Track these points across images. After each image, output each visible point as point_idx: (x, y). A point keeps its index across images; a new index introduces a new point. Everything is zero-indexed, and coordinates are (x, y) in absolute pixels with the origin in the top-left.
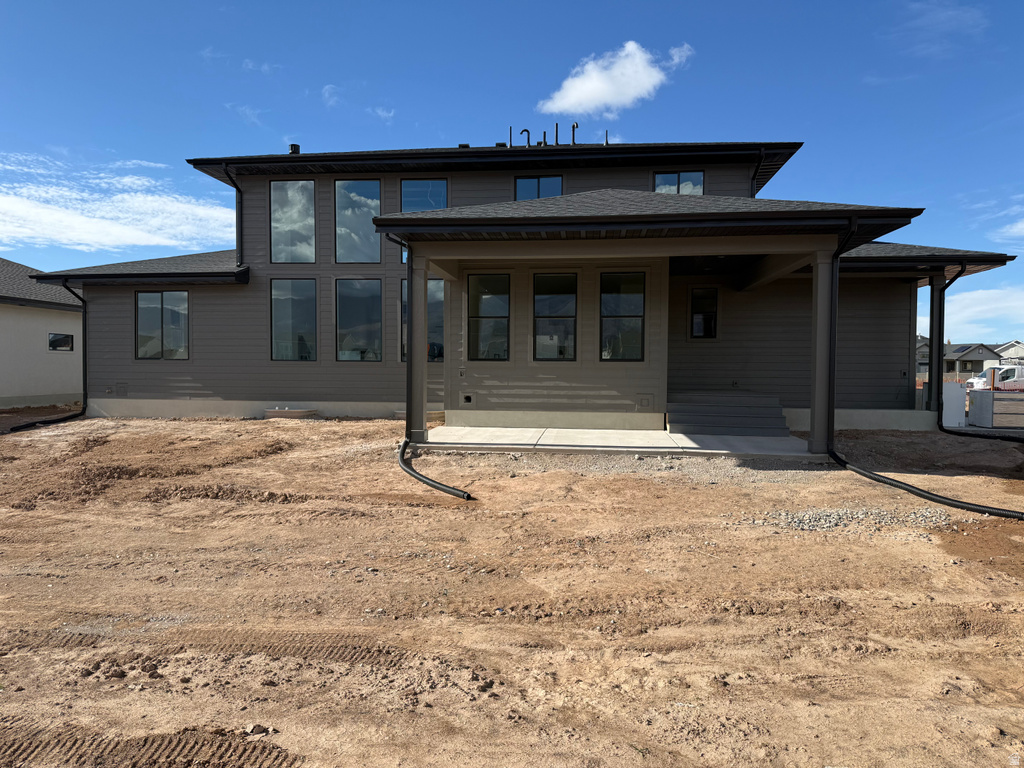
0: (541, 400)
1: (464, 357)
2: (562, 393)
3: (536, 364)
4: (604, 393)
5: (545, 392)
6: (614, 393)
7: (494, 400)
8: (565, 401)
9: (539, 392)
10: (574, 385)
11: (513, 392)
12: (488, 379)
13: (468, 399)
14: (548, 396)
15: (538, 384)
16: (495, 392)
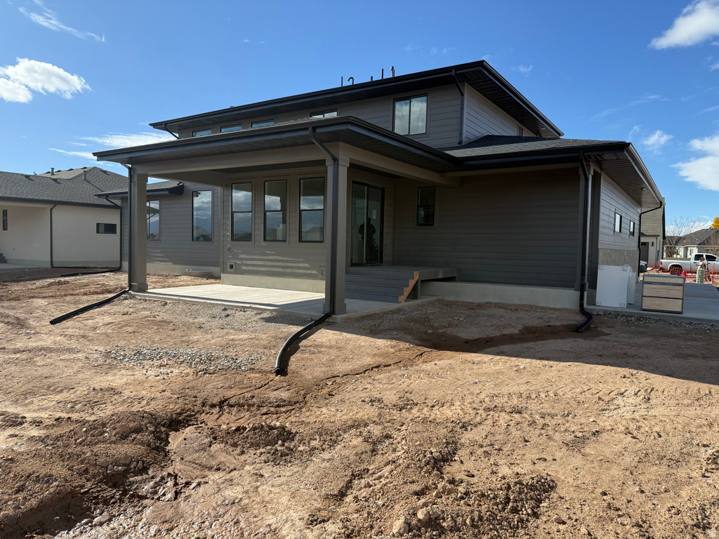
0: (268, 269)
1: (229, 239)
2: (279, 264)
3: (264, 244)
4: (301, 265)
5: (270, 264)
6: (307, 265)
7: (244, 268)
8: (280, 270)
9: (267, 263)
10: (285, 259)
11: (254, 263)
12: (242, 253)
13: (232, 267)
14: (272, 266)
15: (266, 258)
16: (245, 262)
